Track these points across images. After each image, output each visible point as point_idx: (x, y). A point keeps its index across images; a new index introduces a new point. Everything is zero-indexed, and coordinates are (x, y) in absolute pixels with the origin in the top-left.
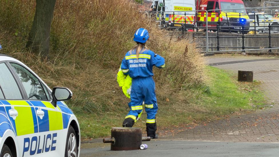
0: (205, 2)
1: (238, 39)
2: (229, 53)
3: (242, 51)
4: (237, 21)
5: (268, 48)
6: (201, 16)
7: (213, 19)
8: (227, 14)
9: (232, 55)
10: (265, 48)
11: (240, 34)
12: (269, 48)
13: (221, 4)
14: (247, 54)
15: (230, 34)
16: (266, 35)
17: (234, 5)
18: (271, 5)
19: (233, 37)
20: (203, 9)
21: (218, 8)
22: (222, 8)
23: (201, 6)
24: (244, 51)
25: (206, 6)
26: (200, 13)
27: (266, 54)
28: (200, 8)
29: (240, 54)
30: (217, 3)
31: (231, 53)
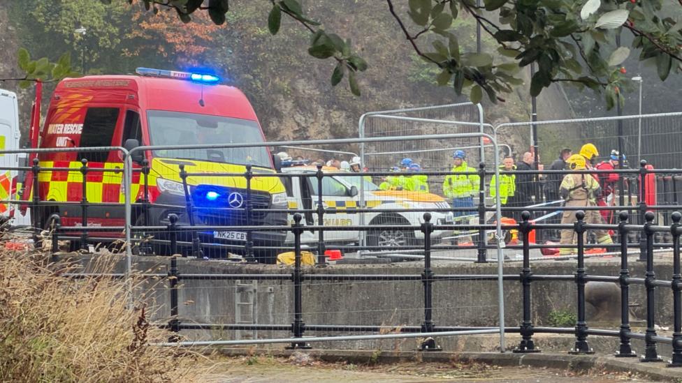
0: (73, 110)
1: (241, 290)
2: (229, 355)
3: (294, 344)
4: (227, 205)
5: (418, 330)
6: (54, 179)
7: (111, 192)
8: (187, 169)
9: (250, 363)
10: (403, 330)
11: (248, 266)
12: (423, 330)
13: (152, 119)
14: (315, 357)
15: (200, 264)
16: (371, 271)
17: (216, 126)
18: (327, 134)
19: (213, 278)
20: (61, 143)
21: (135, 141)
22: (154, 141)
23: (52, 129)
24: (302, 345)
25: (77, 129)
26: (50, 165)
27: (409, 359)
28: (50, 140)
29: (282, 360)
30: (133, 117)
31: (237, 355)
